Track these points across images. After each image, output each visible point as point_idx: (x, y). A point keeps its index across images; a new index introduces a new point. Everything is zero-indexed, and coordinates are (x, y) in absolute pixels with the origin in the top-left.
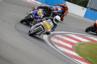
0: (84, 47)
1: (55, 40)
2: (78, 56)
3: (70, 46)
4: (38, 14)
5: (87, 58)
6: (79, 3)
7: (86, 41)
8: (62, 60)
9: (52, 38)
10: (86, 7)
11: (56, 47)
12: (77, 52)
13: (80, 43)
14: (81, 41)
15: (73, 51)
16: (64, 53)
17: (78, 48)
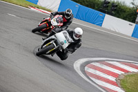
0: (132, 80)
1: (91, 71)
3: (113, 79)
6: (125, 16)
9: (86, 68)
10: (134, 22)
11: (92, 81)
12: (122, 87)
13: (127, 74)
14: (128, 72)
15: (117, 85)
16: (105, 90)
17: (123, 81)
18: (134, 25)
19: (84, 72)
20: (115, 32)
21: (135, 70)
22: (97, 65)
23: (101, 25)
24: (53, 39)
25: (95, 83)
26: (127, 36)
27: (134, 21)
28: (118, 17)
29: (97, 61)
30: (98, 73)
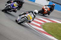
2: (44, 31)
3: (39, 25)
4: (14, 5)
5: (49, 32)
7: (49, 22)
12: (43, 29)
14: (46, 22)
15: (41, 28)
17: (44, 26)
23: (34, 2)
30: (33, 22)
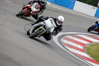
0: (95, 48)
1: (66, 41)
2: (89, 57)
3: (81, 47)
6: (90, 2)
8: (73, 61)
9: (62, 39)
11: (66, 49)
12: (88, 53)
13: (91, 44)
14: (92, 42)
15: (84, 52)
16: (75, 55)
17: (89, 49)
18: (96, 8)
19: (61, 43)
20: (83, 14)
21: (97, 41)
22: (70, 37)
23: (72, 8)
24: (42, 25)
25: (68, 50)
26: (92, 17)
27: (96, 6)
28: (85, 3)
29: (70, 35)
30: (71, 43)
